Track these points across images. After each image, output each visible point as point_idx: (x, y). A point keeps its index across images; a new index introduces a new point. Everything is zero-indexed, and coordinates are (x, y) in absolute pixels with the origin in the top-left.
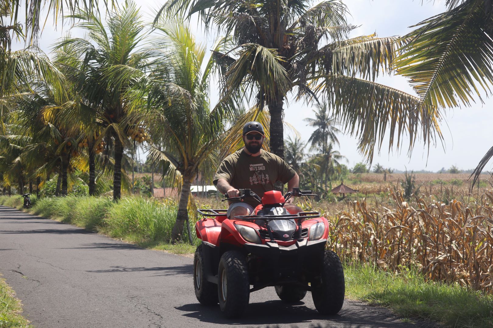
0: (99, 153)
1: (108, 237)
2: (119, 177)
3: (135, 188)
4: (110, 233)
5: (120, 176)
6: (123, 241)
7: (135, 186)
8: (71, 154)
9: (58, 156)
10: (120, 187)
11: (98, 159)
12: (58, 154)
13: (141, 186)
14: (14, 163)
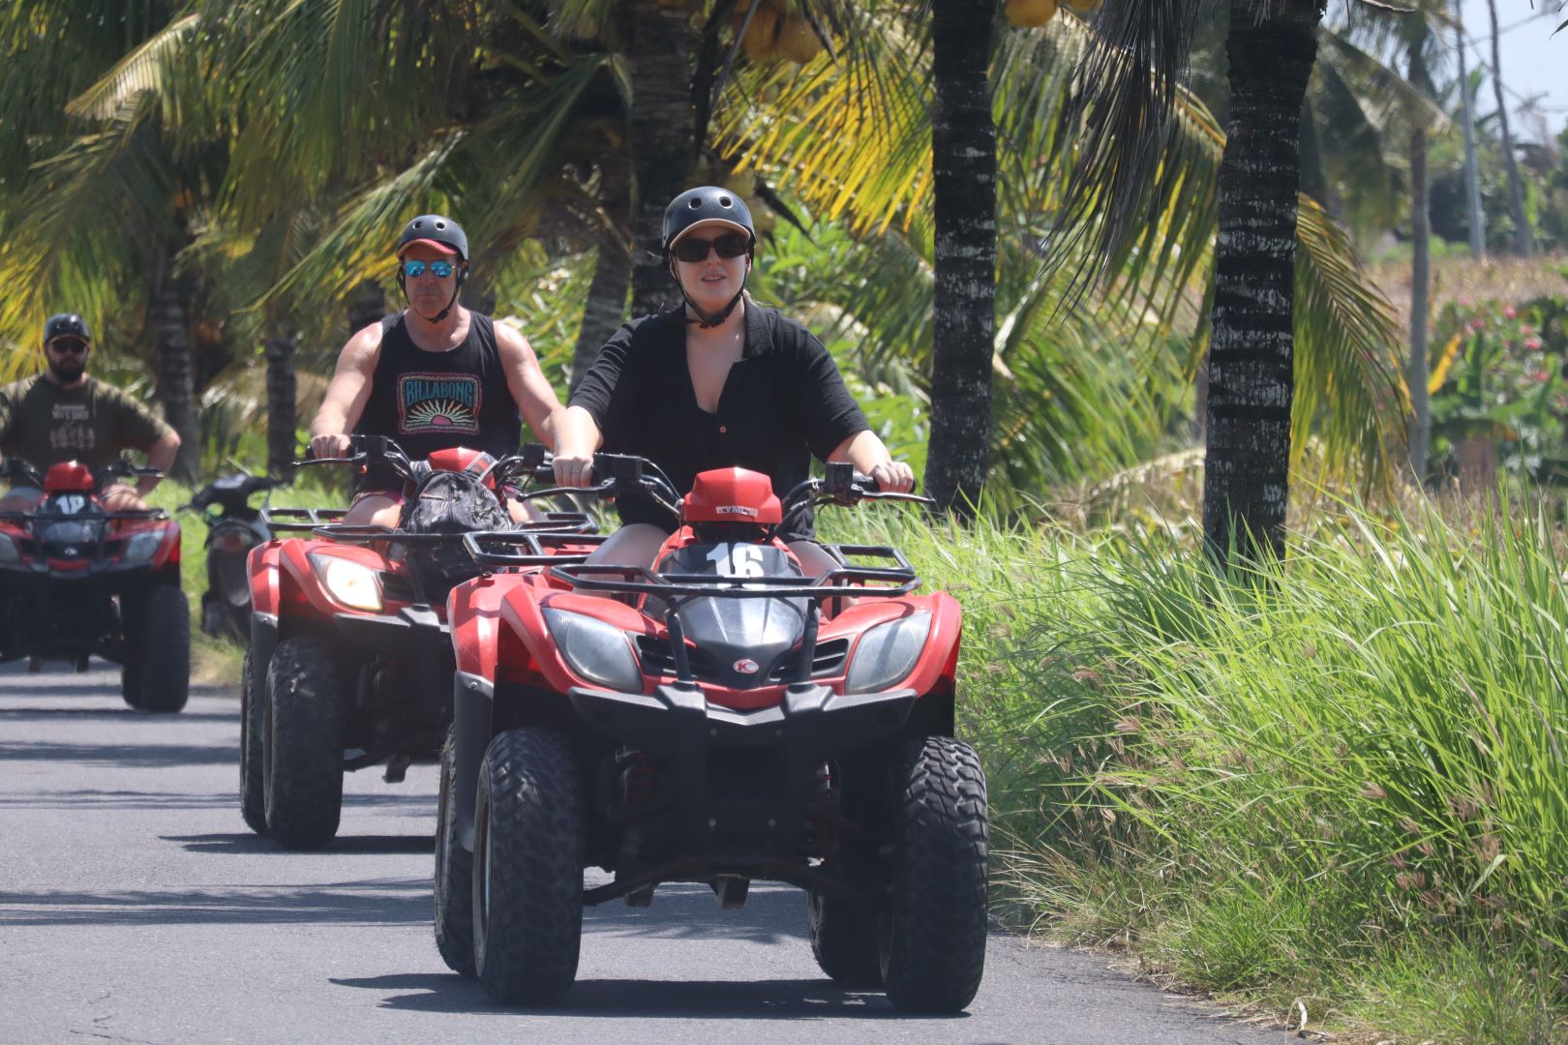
0: (1041, 20)
1: (1147, 981)
2: (1270, 298)
3: (1438, 429)
4: (1170, 935)
5: (1286, 288)
6: (1319, 1030)
7: (1435, 408)
8: (726, 37)
9: (577, 46)
10: (1281, 414)
11: (1028, 96)
12: (587, 29)
13: (1514, 396)
14: (95, 126)
